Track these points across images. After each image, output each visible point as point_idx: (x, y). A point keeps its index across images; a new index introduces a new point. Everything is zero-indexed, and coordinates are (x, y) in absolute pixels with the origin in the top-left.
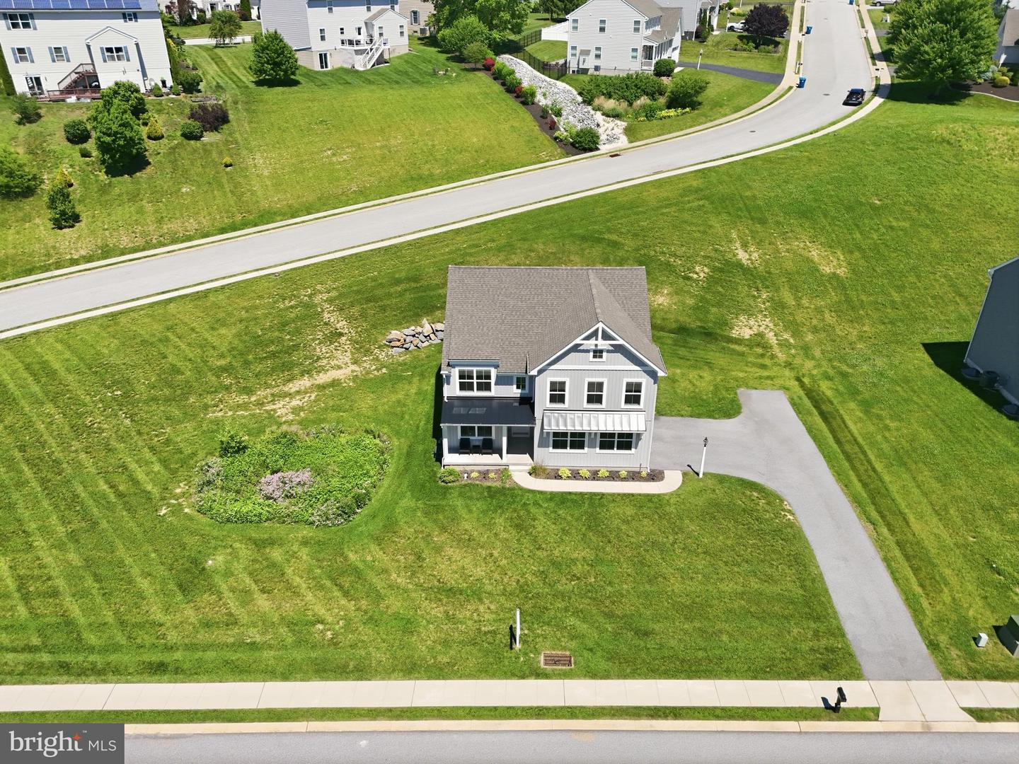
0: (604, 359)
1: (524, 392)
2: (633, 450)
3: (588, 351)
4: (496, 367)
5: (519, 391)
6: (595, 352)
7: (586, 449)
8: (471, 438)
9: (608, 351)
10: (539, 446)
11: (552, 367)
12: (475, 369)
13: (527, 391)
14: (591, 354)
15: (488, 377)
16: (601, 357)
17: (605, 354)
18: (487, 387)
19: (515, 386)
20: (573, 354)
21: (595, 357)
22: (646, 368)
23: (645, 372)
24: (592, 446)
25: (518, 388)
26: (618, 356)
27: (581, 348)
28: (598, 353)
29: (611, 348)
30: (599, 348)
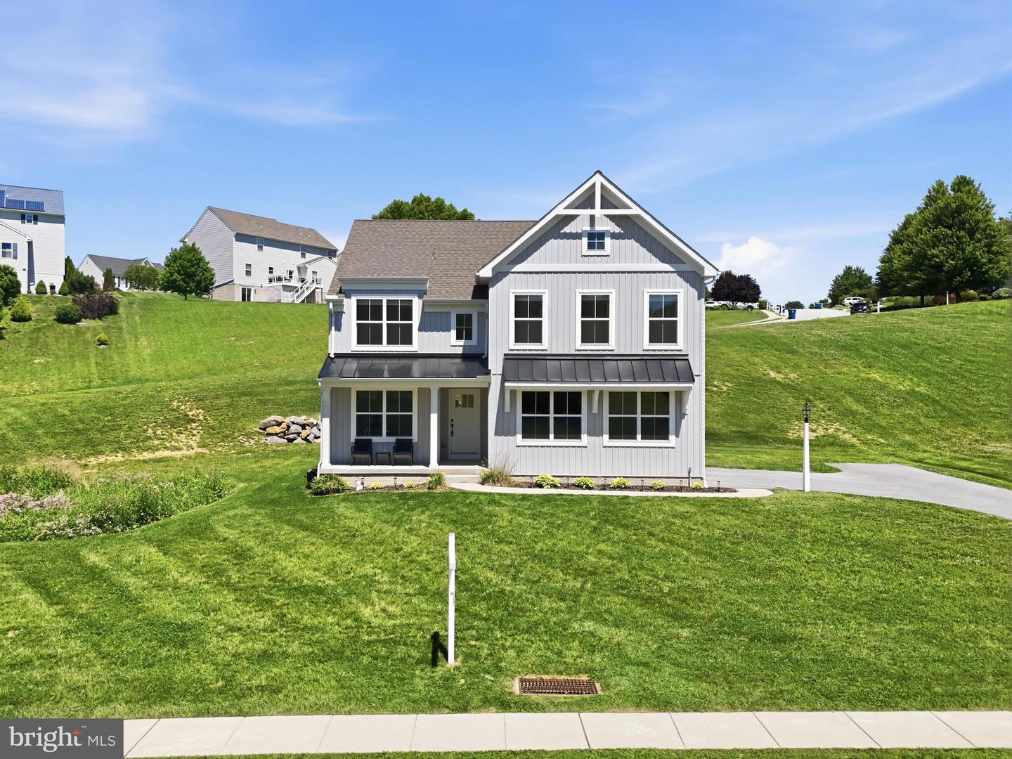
0: (607, 251)
1: (469, 343)
2: (672, 437)
3: (577, 236)
4: (421, 294)
5: (461, 343)
6: (591, 236)
8: (375, 439)
9: (614, 236)
10: (497, 433)
11: (518, 268)
12: (385, 299)
13: (474, 342)
14: (585, 240)
15: (407, 312)
16: (602, 246)
17: (608, 241)
18: (404, 335)
19: (454, 333)
20: (553, 244)
21: (591, 246)
22: (682, 267)
23: (680, 274)
24: (595, 432)
25: (459, 337)
26: (631, 244)
27: (567, 229)
28: (596, 240)
29: (618, 230)
30: (598, 228)
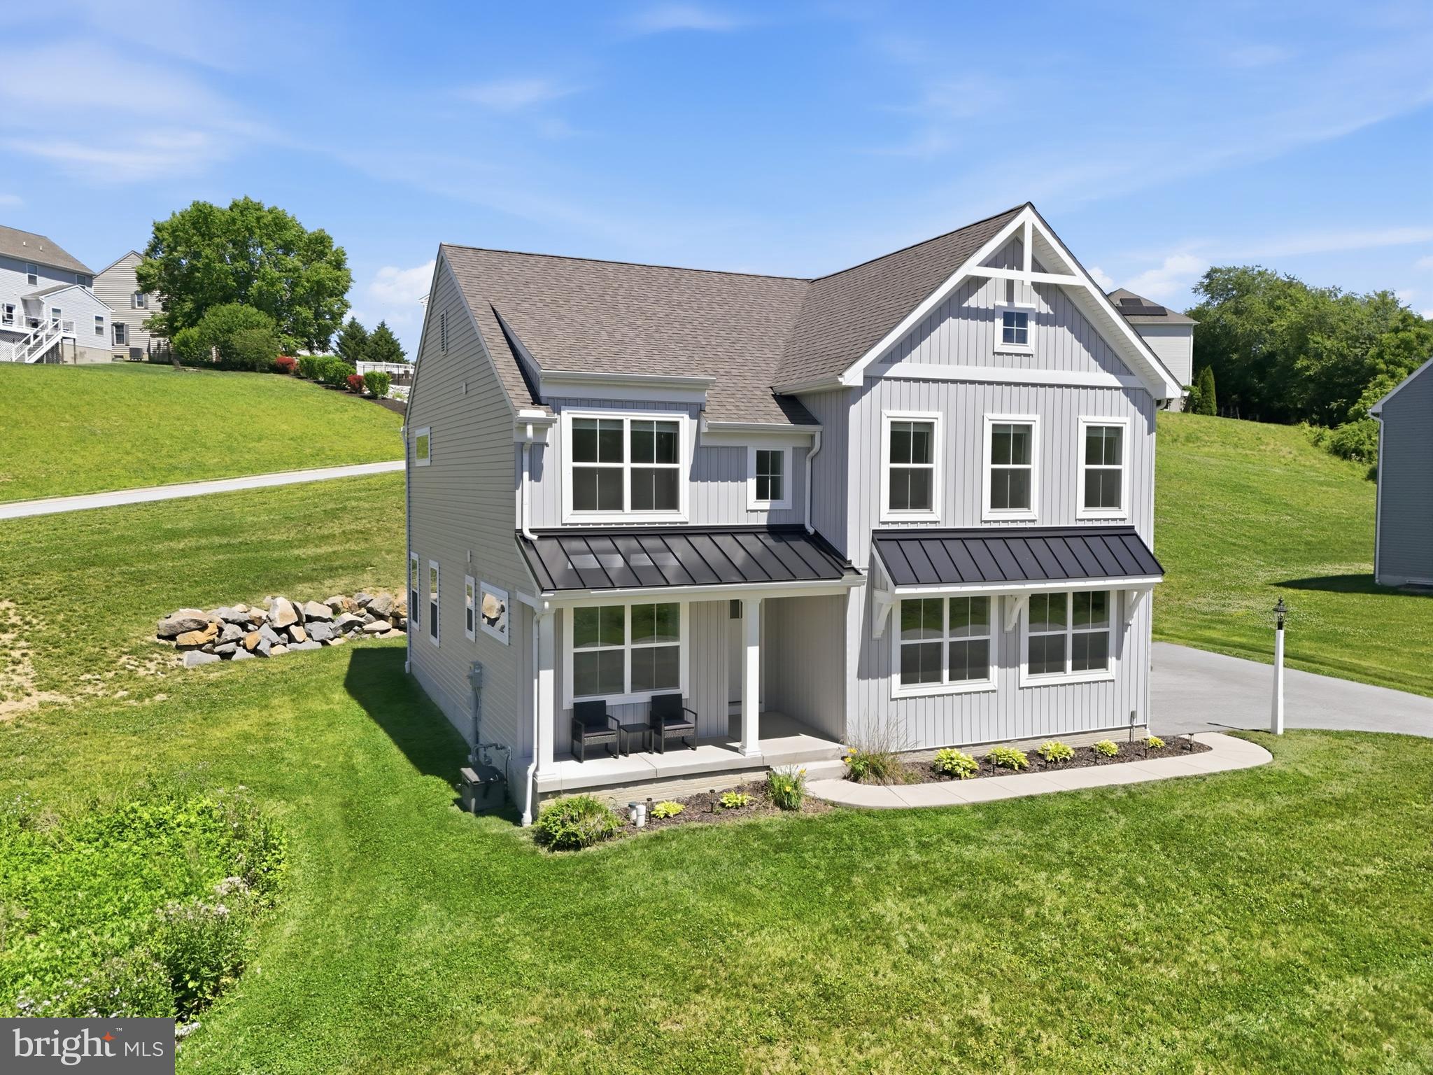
0: (1030, 347)
1: (779, 504)
2: (1112, 661)
3: (986, 315)
4: (697, 411)
5: (766, 504)
6: (1009, 318)
7: (994, 670)
8: (611, 700)
9: (1042, 320)
11: (896, 370)
12: (627, 418)
13: (786, 502)
14: (999, 323)
15: (669, 449)
16: (1022, 338)
17: (1032, 326)
18: (664, 491)
19: (752, 483)
20: (950, 325)
21: (1008, 337)
22: (1133, 382)
23: (1126, 391)
25: (761, 494)
26: (1062, 334)
27: (972, 302)
28: (1015, 323)
29: (1045, 309)
30: (1019, 304)
